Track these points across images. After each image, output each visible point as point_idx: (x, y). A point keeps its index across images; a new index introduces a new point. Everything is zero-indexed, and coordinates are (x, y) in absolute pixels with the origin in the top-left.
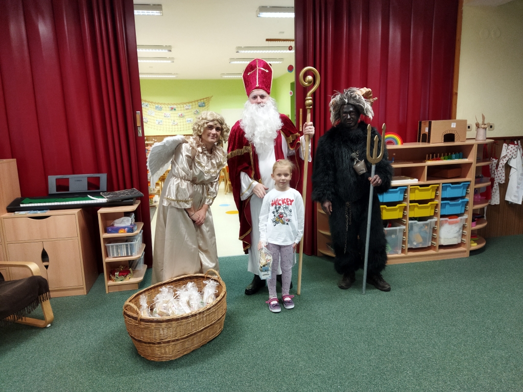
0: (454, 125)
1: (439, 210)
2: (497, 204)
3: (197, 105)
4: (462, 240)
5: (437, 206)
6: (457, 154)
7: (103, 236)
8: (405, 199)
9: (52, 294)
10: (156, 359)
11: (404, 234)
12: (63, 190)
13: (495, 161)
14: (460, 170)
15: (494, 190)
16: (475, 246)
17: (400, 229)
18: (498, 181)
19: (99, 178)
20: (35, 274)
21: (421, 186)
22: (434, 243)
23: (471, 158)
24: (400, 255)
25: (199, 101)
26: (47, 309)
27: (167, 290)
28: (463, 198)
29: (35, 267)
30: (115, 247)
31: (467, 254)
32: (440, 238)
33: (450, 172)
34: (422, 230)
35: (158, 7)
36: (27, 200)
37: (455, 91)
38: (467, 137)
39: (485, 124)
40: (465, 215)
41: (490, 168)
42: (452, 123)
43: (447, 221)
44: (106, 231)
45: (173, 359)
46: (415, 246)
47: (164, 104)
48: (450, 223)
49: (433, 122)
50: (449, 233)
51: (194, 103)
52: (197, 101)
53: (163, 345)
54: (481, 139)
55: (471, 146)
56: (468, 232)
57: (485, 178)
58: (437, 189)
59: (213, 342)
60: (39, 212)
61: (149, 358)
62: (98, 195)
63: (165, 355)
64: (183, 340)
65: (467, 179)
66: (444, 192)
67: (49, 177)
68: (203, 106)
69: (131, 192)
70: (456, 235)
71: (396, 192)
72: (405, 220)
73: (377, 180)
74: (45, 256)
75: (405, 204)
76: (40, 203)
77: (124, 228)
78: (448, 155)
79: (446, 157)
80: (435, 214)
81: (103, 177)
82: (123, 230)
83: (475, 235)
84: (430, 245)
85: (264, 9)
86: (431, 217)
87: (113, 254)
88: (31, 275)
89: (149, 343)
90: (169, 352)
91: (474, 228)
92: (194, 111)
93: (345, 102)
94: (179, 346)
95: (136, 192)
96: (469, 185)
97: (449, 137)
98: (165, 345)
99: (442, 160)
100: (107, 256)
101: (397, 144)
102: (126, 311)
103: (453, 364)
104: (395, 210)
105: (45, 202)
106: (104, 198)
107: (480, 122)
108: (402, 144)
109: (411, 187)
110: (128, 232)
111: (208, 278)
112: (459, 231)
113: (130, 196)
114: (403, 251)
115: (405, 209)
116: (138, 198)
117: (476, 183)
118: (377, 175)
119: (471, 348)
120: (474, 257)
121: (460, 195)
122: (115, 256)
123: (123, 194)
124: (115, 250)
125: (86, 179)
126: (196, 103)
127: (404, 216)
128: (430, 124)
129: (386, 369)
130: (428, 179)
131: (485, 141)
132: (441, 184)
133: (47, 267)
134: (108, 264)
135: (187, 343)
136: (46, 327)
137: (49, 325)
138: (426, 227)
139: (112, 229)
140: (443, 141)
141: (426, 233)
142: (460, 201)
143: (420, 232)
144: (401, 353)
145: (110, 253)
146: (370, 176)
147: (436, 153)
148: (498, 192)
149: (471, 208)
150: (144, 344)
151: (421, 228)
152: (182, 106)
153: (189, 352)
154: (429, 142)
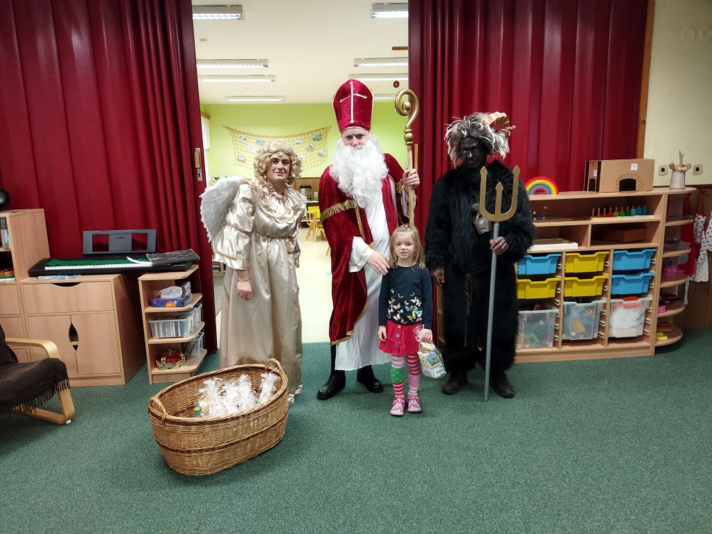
0: (634, 167)
1: (608, 288)
2: (704, 280)
3: (311, 139)
4: (644, 331)
5: (606, 282)
6: (640, 209)
7: (146, 310)
8: (558, 271)
9: (72, 383)
10: (187, 473)
11: (557, 320)
12: (102, 250)
13: (702, 219)
14: (642, 232)
15: (700, 261)
16: (664, 340)
17: (550, 313)
18: (707, 248)
19: (146, 235)
20: (51, 356)
21: (582, 253)
22: (602, 334)
23: (659, 215)
24: (551, 349)
25: (314, 133)
26: (67, 401)
27: (214, 382)
28: (646, 271)
29: (51, 348)
30: (161, 325)
31: (651, 352)
32: (610, 327)
33: (627, 234)
34: (585, 315)
35: (237, 8)
36: (55, 261)
37: (641, 117)
38: (654, 185)
39: (684, 166)
40: (649, 295)
41: (695, 229)
42: (633, 165)
43: (621, 303)
44: (150, 304)
45: (209, 473)
46: (574, 337)
47: (268, 137)
48: (626, 307)
49: (604, 163)
50: (624, 320)
51: (307, 136)
52: (312, 132)
53: (193, 454)
54: (677, 188)
55: (659, 197)
56: (652, 321)
57: (683, 244)
58: (607, 258)
59: (266, 455)
60: (67, 277)
61: (178, 470)
62: (142, 257)
63: (196, 468)
64: (220, 450)
65: (652, 244)
66: (616, 262)
67: (84, 232)
68: (318, 140)
69: (186, 254)
70: (635, 324)
71: (545, 261)
72: (558, 301)
73: (500, 244)
74: (73, 334)
75: (558, 278)
76: (69, 265)
77: (173, 300)
78: (625, 209)
79: (622, 212)
80: (604, 293)
81: (152, 234)
82: (172, 303)
83: (662, 324)
84: (596, 336)
85: (379, 7)
86: (597, 298)
87: (159, 335)
88: (46, 357)
89: (177, 451)
90: (203, 464)
91: (662, 315)
92: (307, 146)
93: (463, 135)
94: (216, 457)
95: (192, 254)
96: (655, 253)
97: (628, 184)
98: (196, 454)
99: (616, 216)
100: (151, 335)
101: (550, 193)
102: (151, 408)
103: (583, 505)
104: (544, 286)
105: (75, 265)
106: (149, 261)
107: (677, 163)
108: (558, 193)
109: (568, 254)
110: (178, 306)
111: (269, 371)
112: (640, 318)
113: (183, 259)
114: (555, 344)
115: (559, 284)
116: (195, 262)
117: (665, 250)
118: (501, 237)
119: (616, 484)
120: (662, 357)
121: (642, 267)
122: (162, 336)
123: (175, 256)
124: (161, 329)
125: (131, 235)
126: (310, 135)
127: (557, 295)
128: (600, 164)
129: (485, 505)
130: (592, 244)
131: (683, 190)
132: (612, 251)
133: (76, 347)
134: (151, 346)
135: (227, 454)
136: (64, 424)
137: (69, 422)
138: (591, 311)
139: (158, 302)
140: (618, 190)
141: (590, 319)
142: (642, 275)
143: (581, 318)
144: (515, 484)
145: (155, 332)
146: (492, 238)
147: (608, 206)
148: (706, 263)
149: (657, 285)
150: (170, 452)
151: (583, 312)
152: (291, 139)
153: (231, 465)
154: (598, 190)
